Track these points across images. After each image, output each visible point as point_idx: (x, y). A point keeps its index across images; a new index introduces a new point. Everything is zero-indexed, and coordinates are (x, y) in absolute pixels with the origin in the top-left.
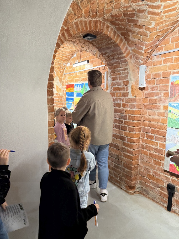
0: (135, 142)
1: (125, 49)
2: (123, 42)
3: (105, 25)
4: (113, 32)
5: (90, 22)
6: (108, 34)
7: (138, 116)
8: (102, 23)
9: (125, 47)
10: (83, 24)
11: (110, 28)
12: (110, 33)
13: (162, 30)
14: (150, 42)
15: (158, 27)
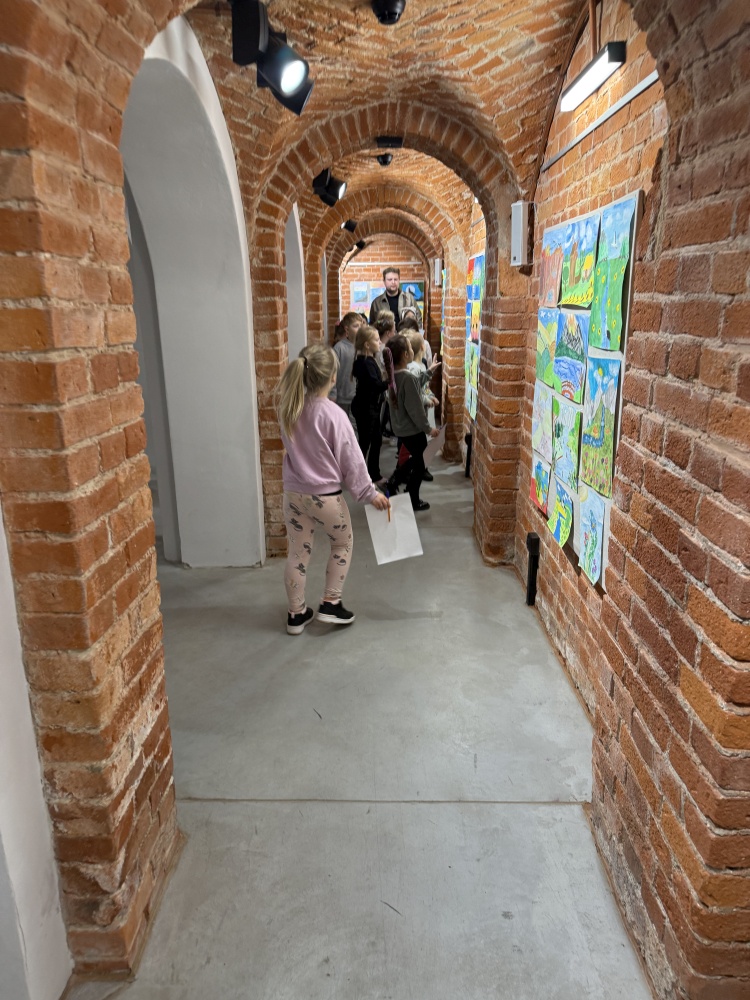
0: (501, 424)
1: (479, 159)
2: (473, 143)
3: (410, 110)
4: (434, 123)
5: (363, 114)
6: (420, 129)
7: (510, 350)
8: (398, 107)
9: (482, 152)
10: (345, 124)
11: (424, 114)
12: (427, 126)
13: (520, 105)
14: (513, 137)
15: (500, 101)
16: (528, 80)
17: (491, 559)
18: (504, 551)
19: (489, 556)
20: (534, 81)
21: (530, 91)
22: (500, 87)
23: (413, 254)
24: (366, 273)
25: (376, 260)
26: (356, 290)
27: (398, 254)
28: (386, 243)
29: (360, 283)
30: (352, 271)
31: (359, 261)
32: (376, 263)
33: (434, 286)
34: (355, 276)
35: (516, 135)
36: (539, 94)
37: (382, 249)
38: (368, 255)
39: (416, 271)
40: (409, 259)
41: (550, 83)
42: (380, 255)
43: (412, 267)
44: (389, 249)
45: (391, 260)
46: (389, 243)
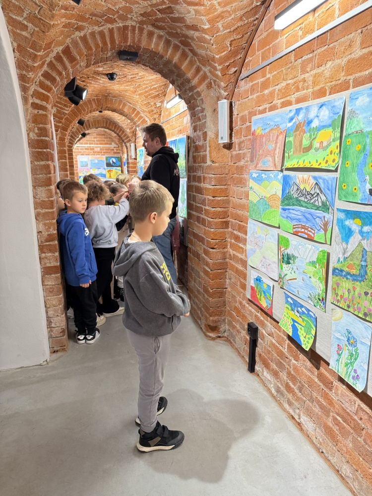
0: (215, 247)
1: (193, 70)
2: (188, 59)
3: (145, 32)
4: (162, 43)
5: (111, 31)
6: (153, 47)
8: (137, 29)
9: (195, 66)
10: (98, 37)
11: (155, 36)
12: (157, 44)
13: (232, 29)
14: (223, 54)
15: (220, 25)
16: (241, 10)
17: (212, 335)
18: (219, 329)
19: (209, 332)
20: (246, 10)
21: (241, 19)
22: (223, 12)
23: (113, 141)
24: (86, 151)
25: (92, 144)
26: (81, 160)
27: (104, 141)
28: (97, 135)
29: (83, 156)
30: (78, 149)
31: (82, 144)
32: (92, 146)
33: (131, 158)
34: (80, 152)
35: (225, 53)
36: (246, 22)
37: (94, 138)
38: (87, 141)
39: (115, 151)
40: (111, 144)
41: (256, 14)
42: (94, 141)
43: (113, 148)
44: (99, 138)
45: (101, 144)
46: (99, 135)
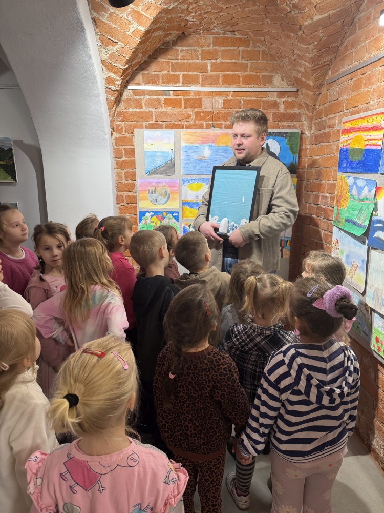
23: (276, 69)
24: (170, 109)
27: (243, 67)
29: (157, 133)
30: (138, 104)
32: (193, 88)
34: (147, 116)
37: (206, 55)
39: (282, 109)
40: (268, 81)
43: (274, 98)
44: (224, 54)
45: (228, 81)
46: (225, 42)
